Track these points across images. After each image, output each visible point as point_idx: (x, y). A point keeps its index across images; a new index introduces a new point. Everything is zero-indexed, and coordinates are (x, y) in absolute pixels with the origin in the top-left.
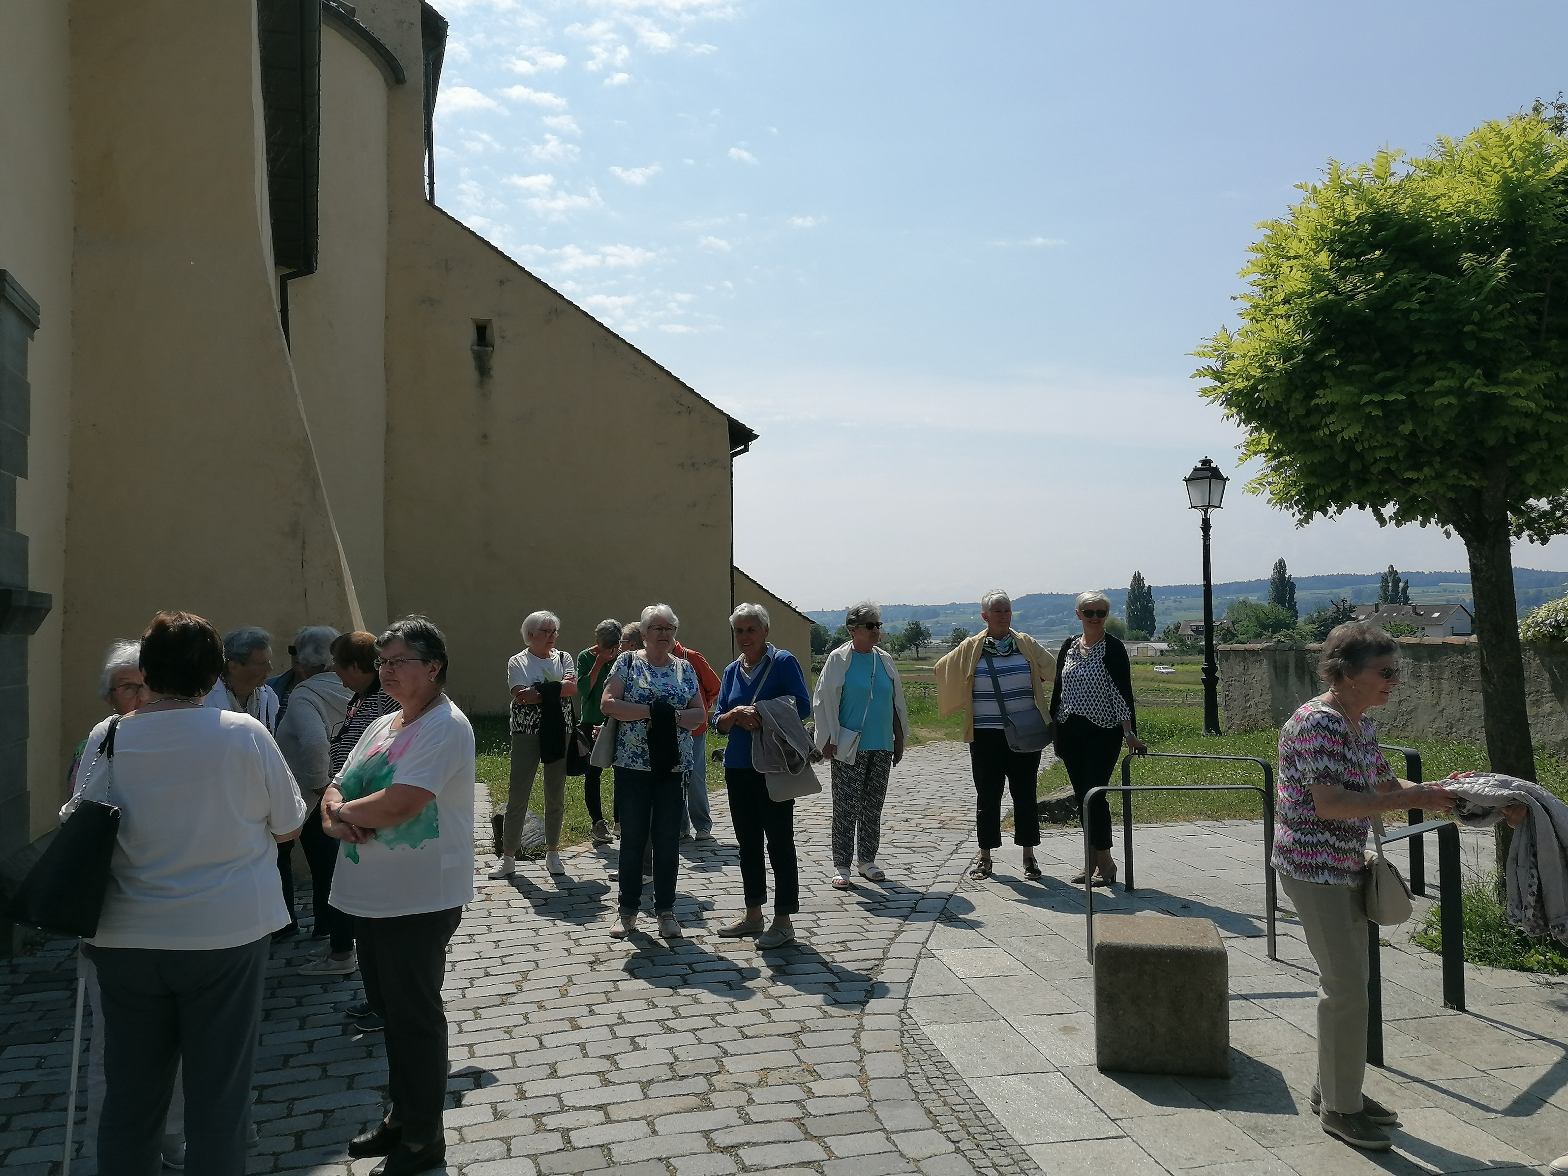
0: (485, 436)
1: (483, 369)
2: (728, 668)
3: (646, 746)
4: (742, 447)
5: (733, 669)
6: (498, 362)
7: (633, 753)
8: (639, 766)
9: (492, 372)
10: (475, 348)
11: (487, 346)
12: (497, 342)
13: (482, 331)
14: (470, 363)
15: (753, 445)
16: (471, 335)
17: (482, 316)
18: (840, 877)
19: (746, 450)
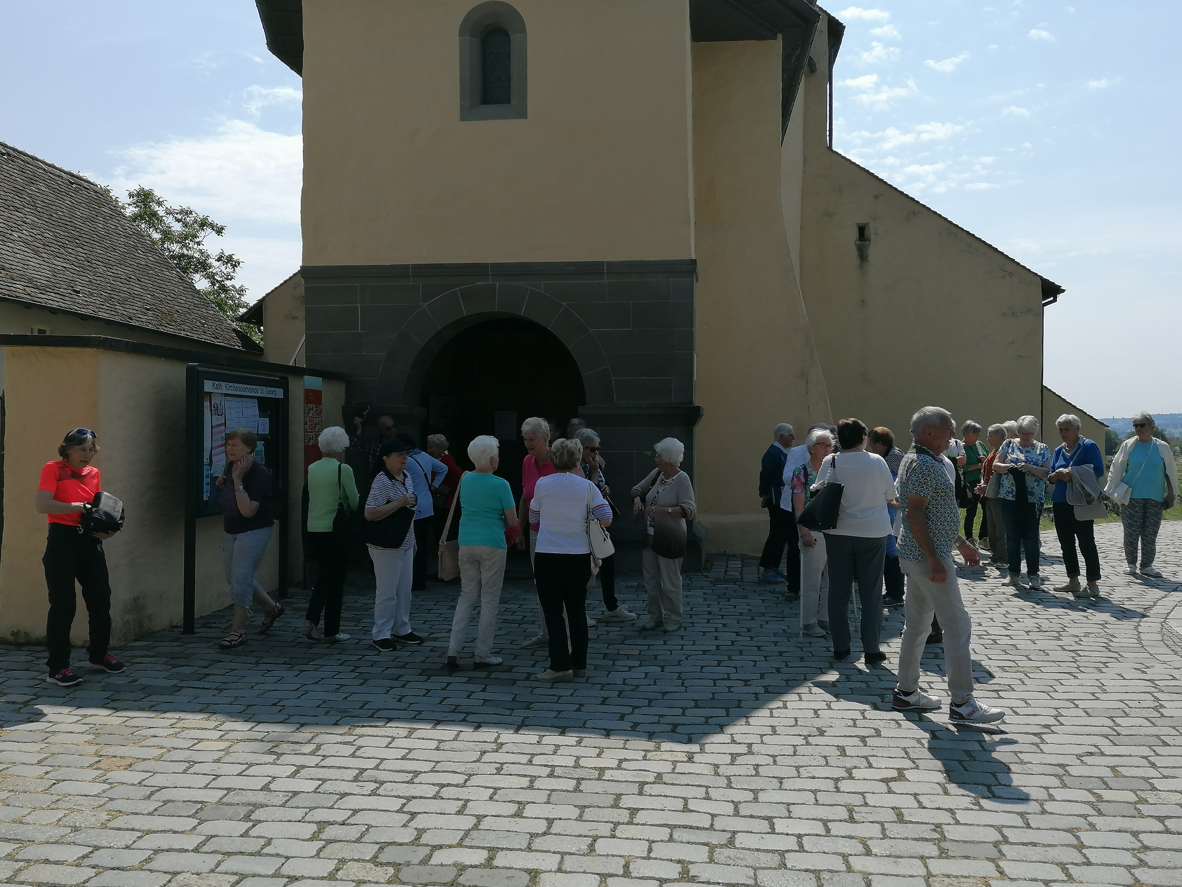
0: (863, 301)
1: (863, 257)
2: (1057, 449)
3: (1014, 488)
4: (1052, 298)
5: (1060, 450)
6: (874, 251)
7: (1007, 491)
8: (1010, 498)
9: (869, 258)
10: (858, 243)
11: (865, 241)
12: (873, 237)
13: (862, 230)
14: (855, 253)
15: (1060, 297)
16: (854, 234)
17: (862, 221)
18: (1129, 569)
19: (1055, 300)
